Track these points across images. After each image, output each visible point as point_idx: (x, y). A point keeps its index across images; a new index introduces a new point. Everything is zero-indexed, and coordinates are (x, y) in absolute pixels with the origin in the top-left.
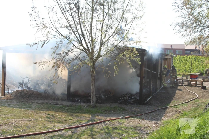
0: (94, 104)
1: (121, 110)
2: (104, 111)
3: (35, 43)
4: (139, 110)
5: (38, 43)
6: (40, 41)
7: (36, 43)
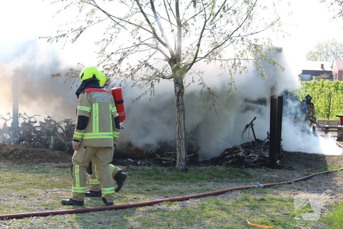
0: (183, 164)
1: (243, 175)
2: (210, 176)
3: (60, 34)
4: (276, 176)
5: (67, 35)
6: (70, 30)
7: (64, 35)
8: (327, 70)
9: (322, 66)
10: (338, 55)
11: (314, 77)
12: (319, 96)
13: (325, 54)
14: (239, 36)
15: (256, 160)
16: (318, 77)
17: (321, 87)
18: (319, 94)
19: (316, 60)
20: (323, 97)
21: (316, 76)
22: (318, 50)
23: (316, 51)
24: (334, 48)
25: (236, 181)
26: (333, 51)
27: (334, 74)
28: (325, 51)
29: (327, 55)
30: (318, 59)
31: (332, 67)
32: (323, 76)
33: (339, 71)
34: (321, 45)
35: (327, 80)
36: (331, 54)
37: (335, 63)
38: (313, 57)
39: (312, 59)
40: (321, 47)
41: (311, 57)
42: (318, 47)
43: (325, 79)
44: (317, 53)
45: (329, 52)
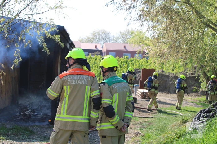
8: (99, 49)
9: (96, 47)
10: (106, 40)
11: (90, 54)
13: (98, 39)
14: (27, 15)
15: (40, 117)
16: (93, 53)
17: (94, 60)
18: (93, 65)
19: (92, 43)
20: (96, 67)
21: (92, 53)
22: (93, 36)
23: (92, 37)
24: (103, 35)
25: (20, 138)
26: (103, 37)
27: (103, 52)
28: (97, 37)
29: (99, 40)
30: (93, 43)
31: (102, 48)
32: (97, 53)
33: (107, 50)
34: (96, 34)
35: (99, 56)
36: (102, 39)
37: (104, 45)
38: (90, 41)
39: (89, 42)
41: (89, 41)
43: (97, 55)
44: (92, 38)
45: (101, 38)
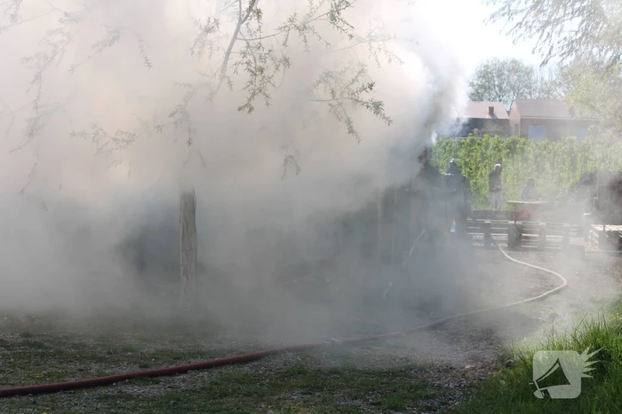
8: (499, 117)
9: (491, 110)
10: (521, 91)
11: (475, 132)
12: (480, 165)
13: (497, 89)
16: (483, 130)
17: (484, 148)
18: (479, 162)
19: (482, 100)
20: (488, 167)
21: (479, 129)
22: (484, 81)
23: (480, 83)
24: (513, 78)
26: (513, 82)
27: (512, 125)
28: (497, 83)
29: (501, 89)
30: (484, 98)
31: (509, 113)
32: (493, 128)
33: (522, 120)
34: (491, 73)
36: (509, 88)
37: (515, 106)
38: (474, 94)
40: (490, 75)
42: (484, 77)
44: (482, 86)
45: (505, 85)
